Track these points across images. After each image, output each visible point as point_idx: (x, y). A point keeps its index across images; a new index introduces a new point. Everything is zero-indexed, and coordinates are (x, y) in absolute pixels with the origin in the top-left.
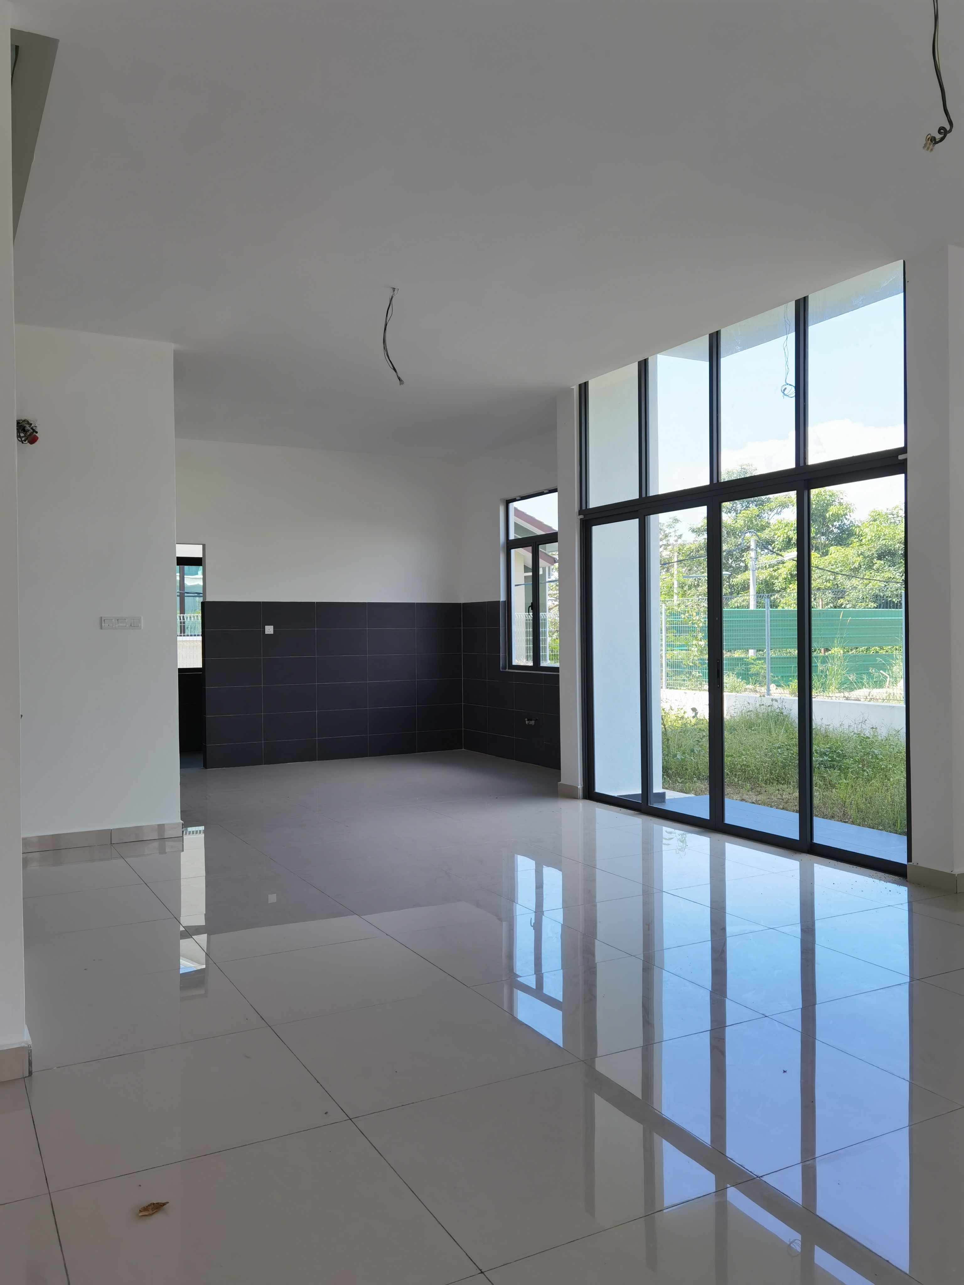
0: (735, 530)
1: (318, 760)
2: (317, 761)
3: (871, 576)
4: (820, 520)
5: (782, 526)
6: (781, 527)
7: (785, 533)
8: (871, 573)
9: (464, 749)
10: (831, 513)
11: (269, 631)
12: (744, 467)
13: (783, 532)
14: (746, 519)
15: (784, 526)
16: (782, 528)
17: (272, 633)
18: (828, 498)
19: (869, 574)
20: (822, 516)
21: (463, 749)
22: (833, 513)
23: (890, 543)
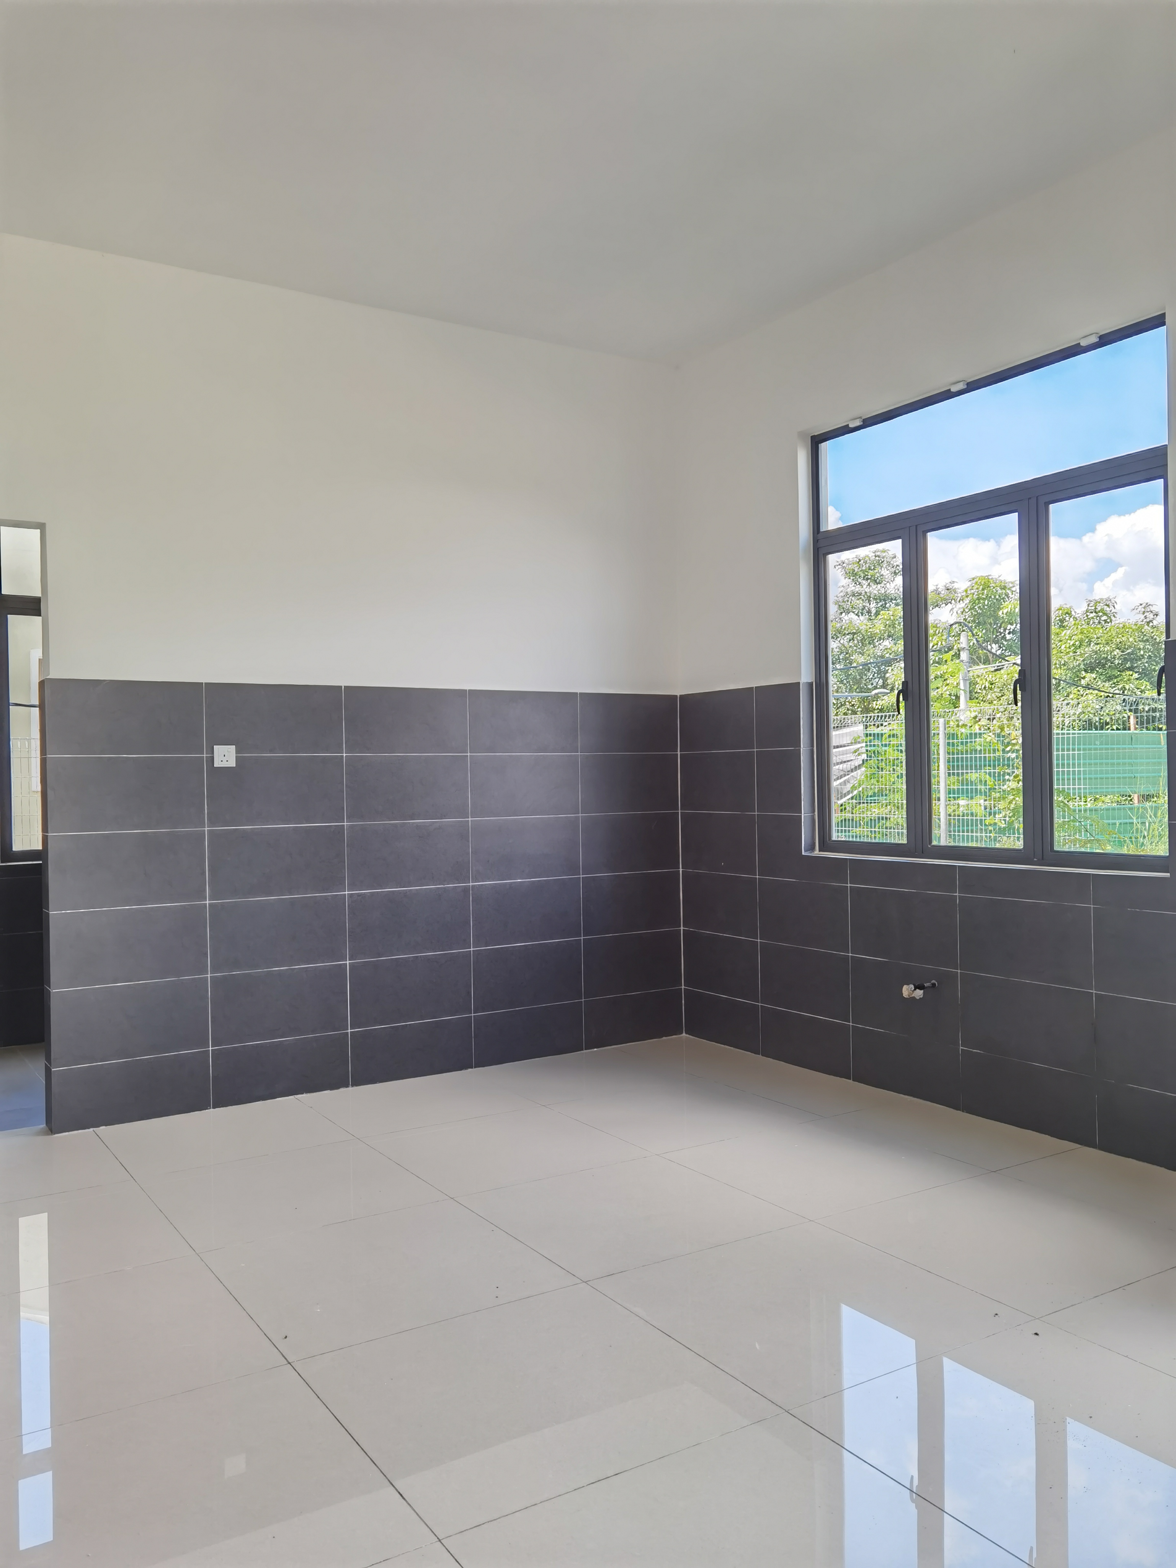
0: (872, 637)
1: (352, 1086)
2: (350, 1089)
3: (1078, 695)
4: (991, 622)
5: (939, 631)
6: (937, 632)
7: (942, 640)
8: (1079, 691)
9: (686, 1033)
10: (1005, 611)
11: (225, 759)
12: (878, 554)
13: (941, 638)
14: (887, 623)
15: (941, 631)
16: (939, 633)
17: (232, 763)
18: (1000, 591)
19: (1076, 692)
20: (992, 616)
21: (684, 1034)
22: (1007, 612)
23: (1106, 649)
